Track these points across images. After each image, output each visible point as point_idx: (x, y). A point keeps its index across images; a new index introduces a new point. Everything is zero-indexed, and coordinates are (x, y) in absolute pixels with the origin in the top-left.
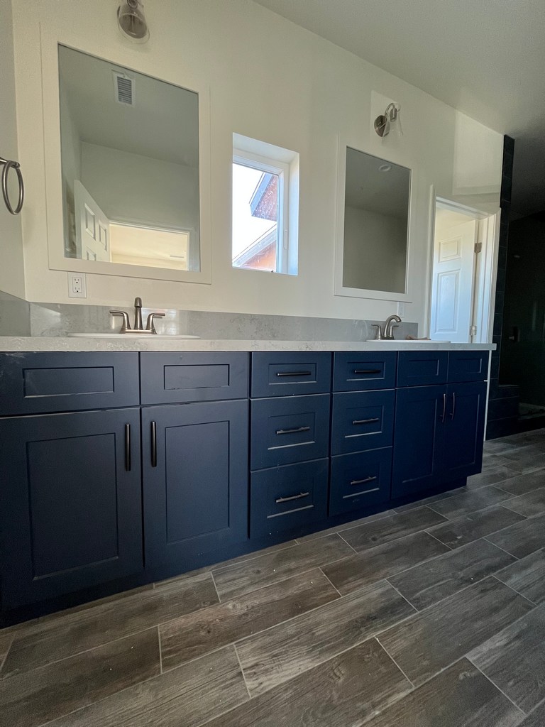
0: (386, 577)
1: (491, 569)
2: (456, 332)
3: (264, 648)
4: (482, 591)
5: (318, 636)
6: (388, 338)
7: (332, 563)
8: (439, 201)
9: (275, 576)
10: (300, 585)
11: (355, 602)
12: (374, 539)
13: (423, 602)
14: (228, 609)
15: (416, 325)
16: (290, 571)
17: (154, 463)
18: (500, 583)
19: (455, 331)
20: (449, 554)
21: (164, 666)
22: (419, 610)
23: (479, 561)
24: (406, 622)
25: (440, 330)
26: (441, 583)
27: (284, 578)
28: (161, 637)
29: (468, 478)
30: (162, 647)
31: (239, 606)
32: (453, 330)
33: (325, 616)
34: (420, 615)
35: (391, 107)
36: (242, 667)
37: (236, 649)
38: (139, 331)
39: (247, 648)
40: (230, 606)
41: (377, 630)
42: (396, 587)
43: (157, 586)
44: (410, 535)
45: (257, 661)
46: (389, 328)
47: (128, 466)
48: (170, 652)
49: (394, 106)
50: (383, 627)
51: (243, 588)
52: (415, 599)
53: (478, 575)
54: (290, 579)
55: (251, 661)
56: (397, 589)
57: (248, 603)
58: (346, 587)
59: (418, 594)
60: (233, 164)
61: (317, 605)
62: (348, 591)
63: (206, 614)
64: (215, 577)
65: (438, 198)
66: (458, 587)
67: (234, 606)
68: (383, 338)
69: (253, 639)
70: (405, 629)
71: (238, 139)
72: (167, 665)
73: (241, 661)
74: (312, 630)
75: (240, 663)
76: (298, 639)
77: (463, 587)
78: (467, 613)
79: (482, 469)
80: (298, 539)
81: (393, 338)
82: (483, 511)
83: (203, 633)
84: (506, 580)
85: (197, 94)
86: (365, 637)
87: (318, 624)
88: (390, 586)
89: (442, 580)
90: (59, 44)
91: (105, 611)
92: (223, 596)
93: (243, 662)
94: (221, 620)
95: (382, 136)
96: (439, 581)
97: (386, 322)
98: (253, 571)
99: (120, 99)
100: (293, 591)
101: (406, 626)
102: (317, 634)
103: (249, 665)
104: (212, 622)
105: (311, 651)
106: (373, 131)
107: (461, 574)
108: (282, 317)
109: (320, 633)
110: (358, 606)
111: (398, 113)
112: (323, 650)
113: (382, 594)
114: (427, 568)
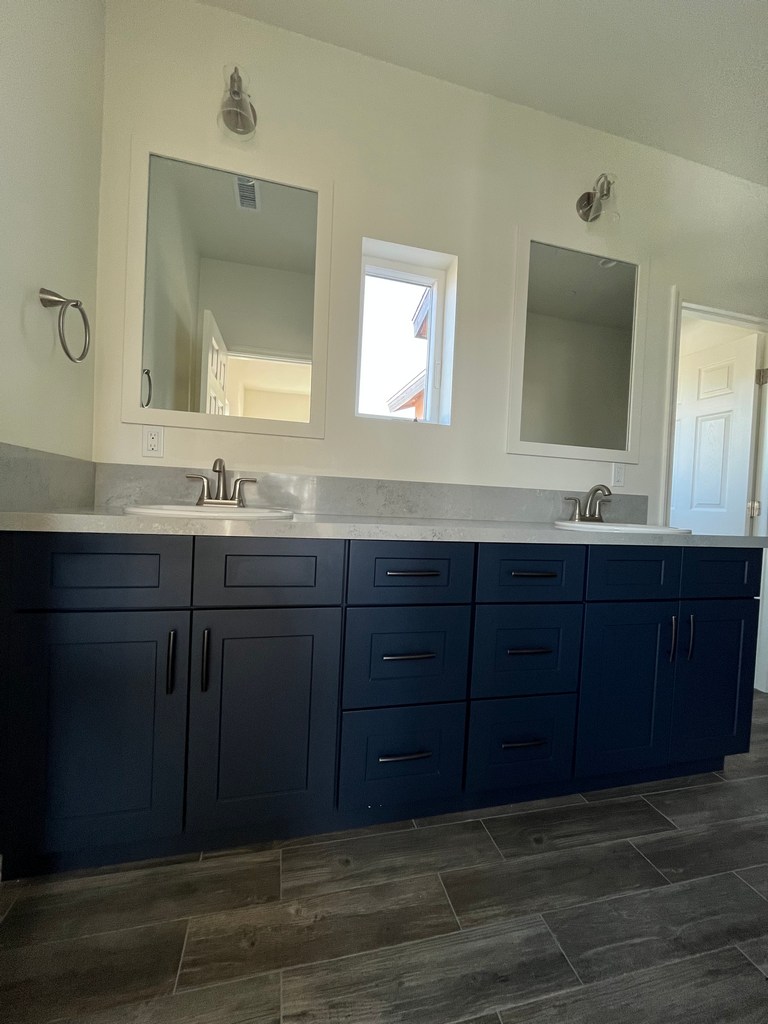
0: (542, 910)
1: (737, 933)
2: (724, 510)
3: (322, 989)
4: (711, 973)
5: (407, 989)
6: (592, 519)
7: (461, 869)
8: (686, 308)
9: (368, 875)
10: (403, 897)
11: (481, 944)
12: (538, 841)
13: (595, 968)
14: (289, 915)
15: (645, 498)
16: (392, 870)
17: (205, 687)
18: (750, 964)
19: (723, 507)
20: (663, 890)
21: (181, 984)
22: (585, 982)
23: (715, 913)
24: (557, 999)
25: (700, 505)
26: (637, 941)
27: (381, 881)
28: (188, 938)
29: (728, 759)
30: (186, 952)
31: (304, 912)
32: (719, 505)
33: (427, 957)
34: (586, 992)
35: (603, 179)
36: (282, 1013)
37: (282, 980)
38: (221, 501)
39: (299, 983)
40: (292, 910)
41: (504, 1001)
42: (554, 931)
43: (205, 858)
44: (603, 844)
45: (307, 1009)
46: (595, 504)
47: (171, 687)
48: (194, 964)
49: (606, 177)
50: (515, 999)
51: (316, 885)
52: (582, 961)
53: (709, 940)
54: (390, 884)
55: (300, 1005)
56: (554, 936)
57: (319, 911)
58: (473, 915)
59: (590, 953)
60: (367, 277)
61: (419, 936)
62: (476, 922)
63: (256, 915)
64: (284, 860)
65: (684, 304)
66: (666, 955)
67: (297, 911)
68: (583, 519)
69: (310, 971)
70: (554, 1011)
71: (369, 245)
72: (185, 982)
73: (284, 1002)
74: (399, 976)
75: (282, 1006)
76: (377, 986)
77: (674, 957)
78: (673, 1006)
79: (751, 748)
80: (418, 820)
81: (600, 520)
82: (745, 821)
83: (244, 944)
84: (761, 962)
85: (316, 193)
86: (482, 1010)
87: (415, 967)
88: (544, 928)
89: (640, 936)
90: (151, 155)
91: (132, 882)
92: (288, 891)
93: (286, 1005)
94: (275, 929)
95: (586, 220)
96: (632, 937)
97: (588, 495)
98: (340, 860)
99: (242, 204)
100: (389, 904)
101: (555, 1006)
102: (407, 984)
103: (295, 1011)
104: (261, 929)
105: (390, 1012)
106: (574, 215)
107: (678, 931)
108: (424, 485)
109: (413, 984)
110: (484, 953)
111: (612, 187)
112: (408, 1014)
113: (528, 941)
114: (616, 910)
